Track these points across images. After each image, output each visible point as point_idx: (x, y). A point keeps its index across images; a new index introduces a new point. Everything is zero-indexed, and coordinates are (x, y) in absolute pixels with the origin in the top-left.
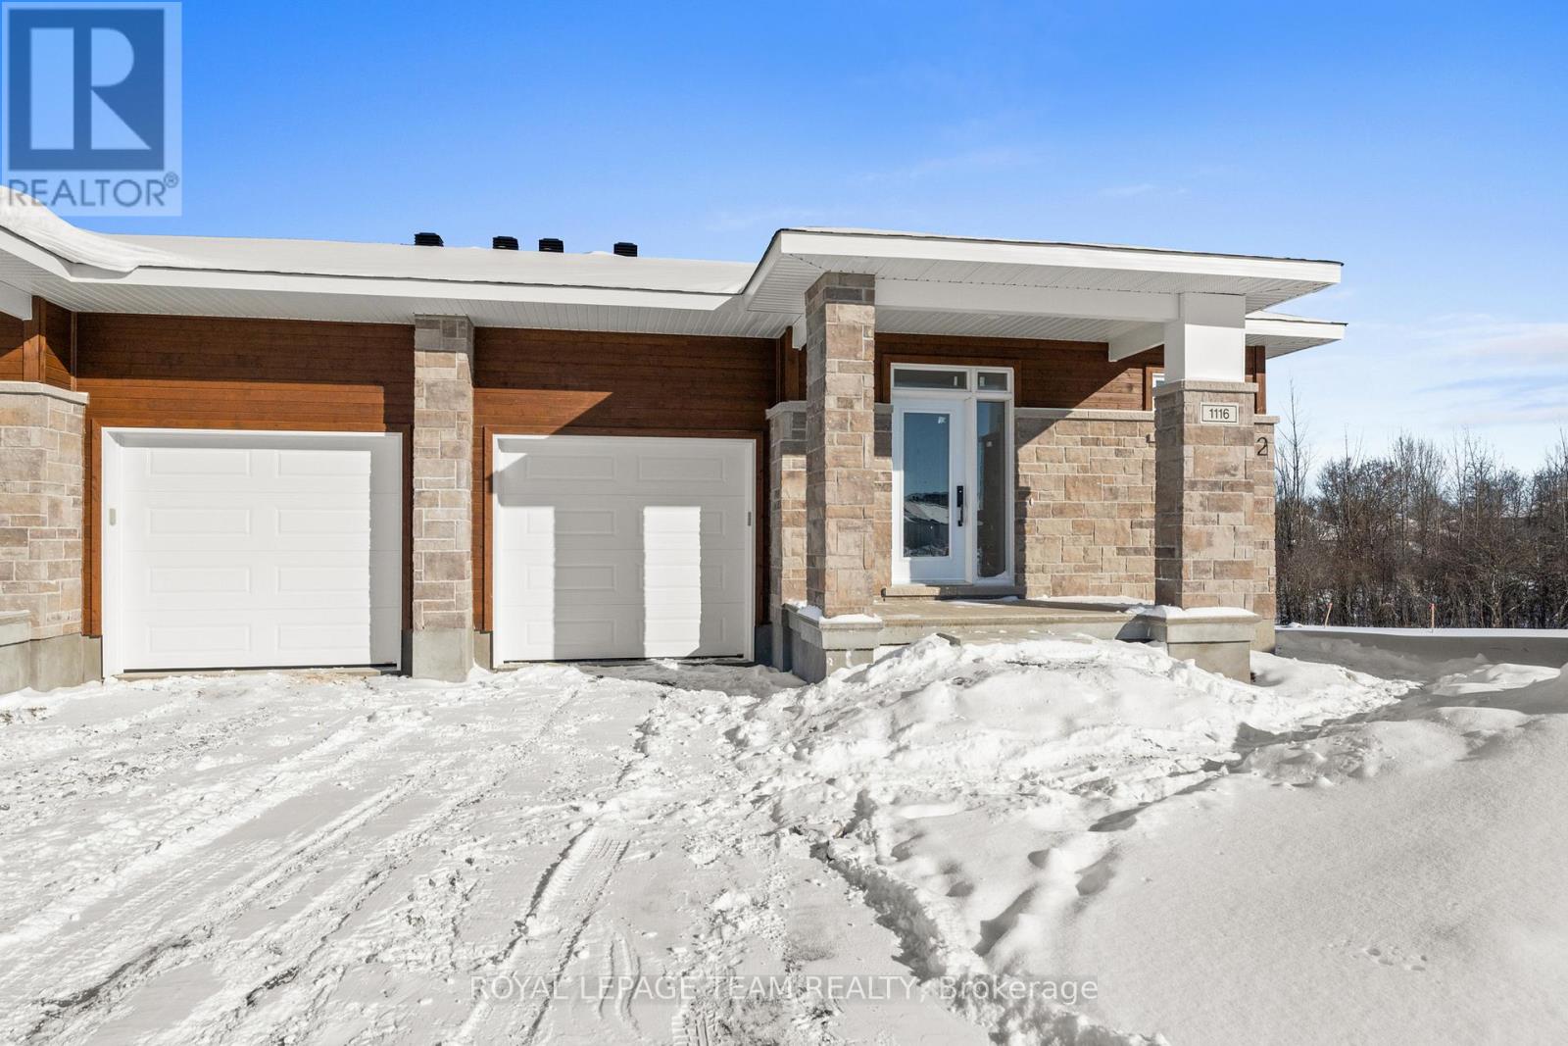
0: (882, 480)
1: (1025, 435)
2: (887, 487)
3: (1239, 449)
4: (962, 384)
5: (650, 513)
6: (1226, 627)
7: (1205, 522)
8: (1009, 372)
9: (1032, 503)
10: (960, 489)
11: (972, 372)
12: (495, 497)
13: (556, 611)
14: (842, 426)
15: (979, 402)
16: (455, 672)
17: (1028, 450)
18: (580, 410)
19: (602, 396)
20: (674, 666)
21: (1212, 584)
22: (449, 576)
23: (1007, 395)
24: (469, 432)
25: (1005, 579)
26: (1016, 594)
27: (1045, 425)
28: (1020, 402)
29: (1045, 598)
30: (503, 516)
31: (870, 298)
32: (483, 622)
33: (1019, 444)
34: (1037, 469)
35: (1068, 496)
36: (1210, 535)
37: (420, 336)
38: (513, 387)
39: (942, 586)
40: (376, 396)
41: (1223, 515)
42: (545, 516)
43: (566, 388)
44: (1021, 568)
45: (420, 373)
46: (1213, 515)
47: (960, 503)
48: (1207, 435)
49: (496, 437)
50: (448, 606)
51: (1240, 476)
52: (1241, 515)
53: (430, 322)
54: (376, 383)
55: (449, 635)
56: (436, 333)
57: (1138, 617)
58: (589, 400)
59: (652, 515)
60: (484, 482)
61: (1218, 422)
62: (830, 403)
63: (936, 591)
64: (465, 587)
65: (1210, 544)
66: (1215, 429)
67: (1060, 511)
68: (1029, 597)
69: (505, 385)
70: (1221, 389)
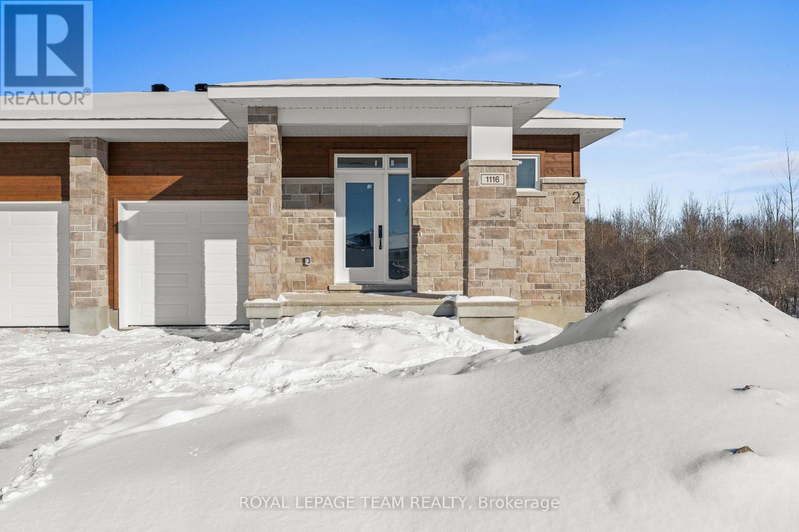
0: (328, 222)
1: (417, 195)
2: (331, 227)
3: (506, 200)
4: (380, 164)
5: (207, 243)
6: (496, 308)
7: (483, 245)
8: (409, 156)
9: (421, 235)
10: (380, 227)
11: (386, 158)
12: (120, 235)
13: (156, 298)
14: (257, 193)
15: (390, 175)
16: (92, 329)
17: (420, 201)
18: (165, 186)
19: (178, 178)
20: (218, 329)
21: (487, 282)
22: (89, 278)
23: (408, 170)
24: (105, 200)
25: (407, 281)
26: (412, 290)
27: (430, 187)
28: (416, 173)
29: (430, 292)
30: (125, 246)
31: (275, 120)
32: (113, 303)
33: (414, 200)
34: (425, 214)
35: (444, 231)
36: (487, 253)
37: (73, 149)
38: (129, 174)
39: (364, 285)
40: (57, 181)
41: (495, 241)
42: (149, 246)
43: (158, 174)
44: (415, 275)
45: (72, 169)
46: (489, 241)
47: (380, 235)
48: (485, 192)
49: (120, 203)
50: (88, 294)
51: (507, 217)
52: (508, 241)
53: (77, 141)
54: (57, 174)
55: (89, 309)
56: (81, 147)
57: (447, 302)
58: (170, 180)
59: (209, 244)
60: (114, 227)
61: (493, 185)
62: (251, 180)
63: (360, 287)
64: (102, 284)
65: (487, 258)
66: (490, 189)
67: (439, 240)
68: (420, 291)
69: (125, 174)
70: (493, 165)
